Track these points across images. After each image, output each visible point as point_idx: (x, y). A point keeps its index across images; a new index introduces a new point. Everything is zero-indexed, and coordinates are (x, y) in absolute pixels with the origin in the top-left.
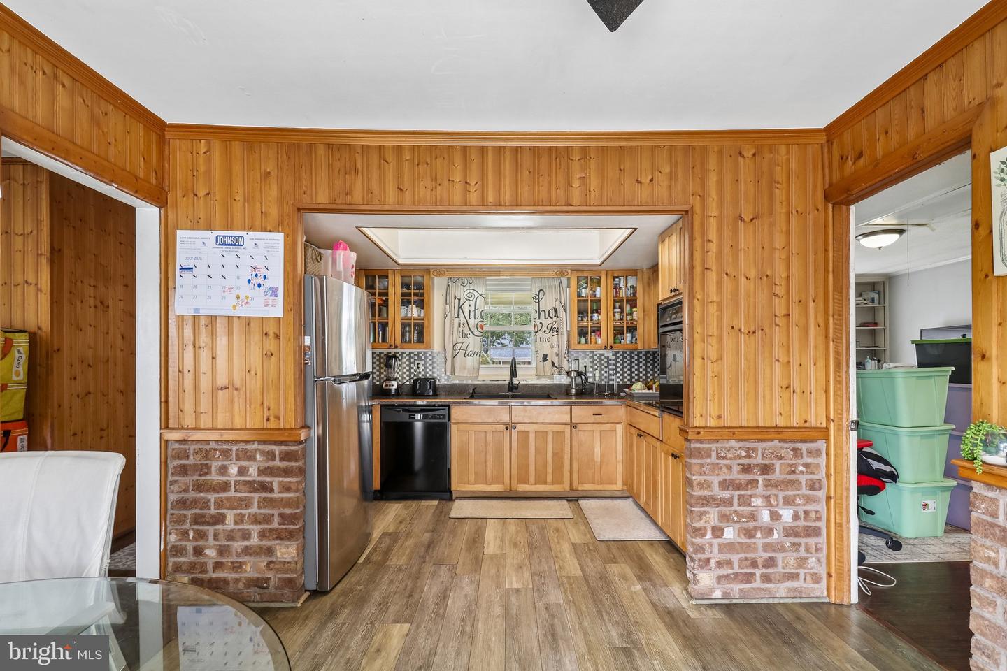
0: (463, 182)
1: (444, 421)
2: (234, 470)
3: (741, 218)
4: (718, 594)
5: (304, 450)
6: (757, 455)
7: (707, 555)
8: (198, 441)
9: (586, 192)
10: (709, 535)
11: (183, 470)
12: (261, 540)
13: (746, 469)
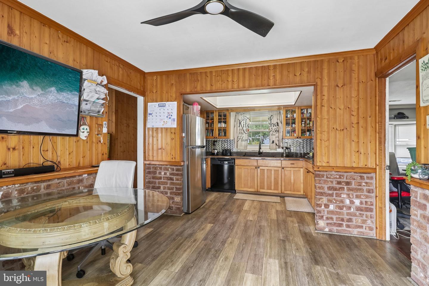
0: (232, 81)
1: (233, 164)
2: (163, 173)
3: (337, 86)
4: (327, 230)
5: (183, 168)
6: (344, 178)
7: (322, 214)
8: (153, 164)
9: (275, 80)
10: (323, 207)
11: (149, 173)
12: (171, 195)
13: (339, 183)
